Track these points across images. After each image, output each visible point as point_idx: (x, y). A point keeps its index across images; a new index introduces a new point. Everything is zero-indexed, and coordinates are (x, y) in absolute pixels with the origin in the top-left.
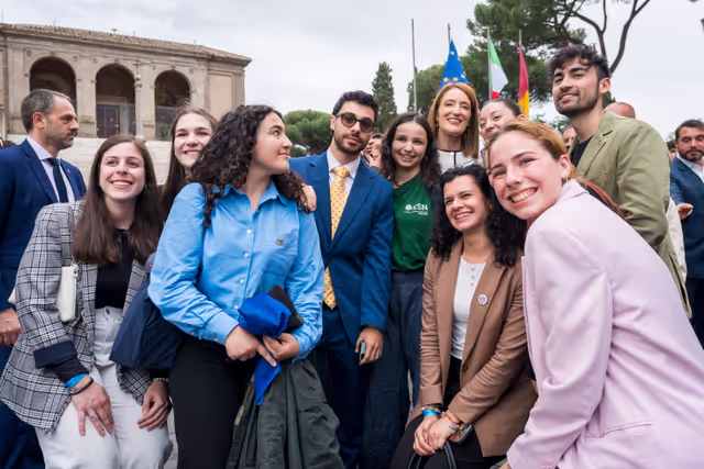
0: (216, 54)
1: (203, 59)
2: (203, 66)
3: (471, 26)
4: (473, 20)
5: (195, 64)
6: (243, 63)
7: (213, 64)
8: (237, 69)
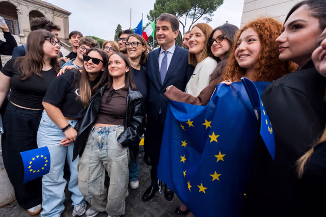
0: (56, 8)
1: (51, 9)
2: (51, 12)
3: (148, 17)
4: (149, 15)
5: (47, 9)
6: (68, 14)
7: (55, 12)
8: (66, 16)
